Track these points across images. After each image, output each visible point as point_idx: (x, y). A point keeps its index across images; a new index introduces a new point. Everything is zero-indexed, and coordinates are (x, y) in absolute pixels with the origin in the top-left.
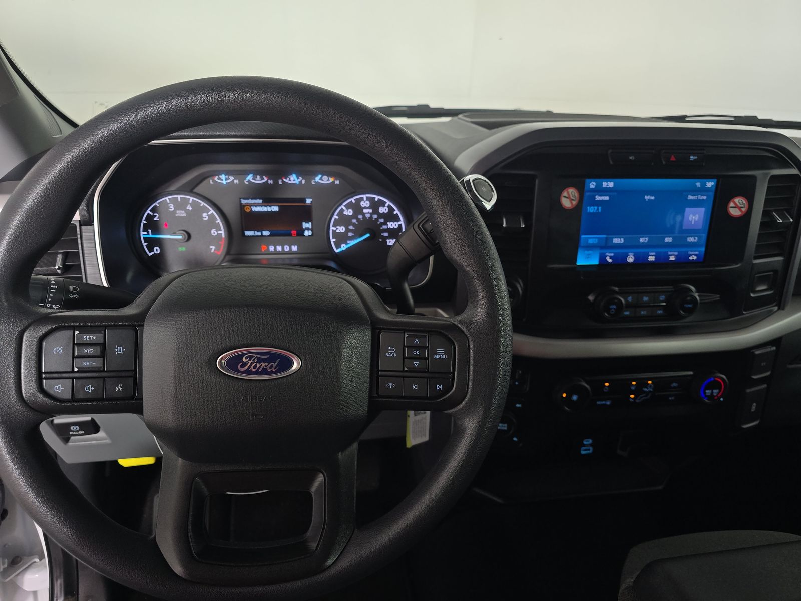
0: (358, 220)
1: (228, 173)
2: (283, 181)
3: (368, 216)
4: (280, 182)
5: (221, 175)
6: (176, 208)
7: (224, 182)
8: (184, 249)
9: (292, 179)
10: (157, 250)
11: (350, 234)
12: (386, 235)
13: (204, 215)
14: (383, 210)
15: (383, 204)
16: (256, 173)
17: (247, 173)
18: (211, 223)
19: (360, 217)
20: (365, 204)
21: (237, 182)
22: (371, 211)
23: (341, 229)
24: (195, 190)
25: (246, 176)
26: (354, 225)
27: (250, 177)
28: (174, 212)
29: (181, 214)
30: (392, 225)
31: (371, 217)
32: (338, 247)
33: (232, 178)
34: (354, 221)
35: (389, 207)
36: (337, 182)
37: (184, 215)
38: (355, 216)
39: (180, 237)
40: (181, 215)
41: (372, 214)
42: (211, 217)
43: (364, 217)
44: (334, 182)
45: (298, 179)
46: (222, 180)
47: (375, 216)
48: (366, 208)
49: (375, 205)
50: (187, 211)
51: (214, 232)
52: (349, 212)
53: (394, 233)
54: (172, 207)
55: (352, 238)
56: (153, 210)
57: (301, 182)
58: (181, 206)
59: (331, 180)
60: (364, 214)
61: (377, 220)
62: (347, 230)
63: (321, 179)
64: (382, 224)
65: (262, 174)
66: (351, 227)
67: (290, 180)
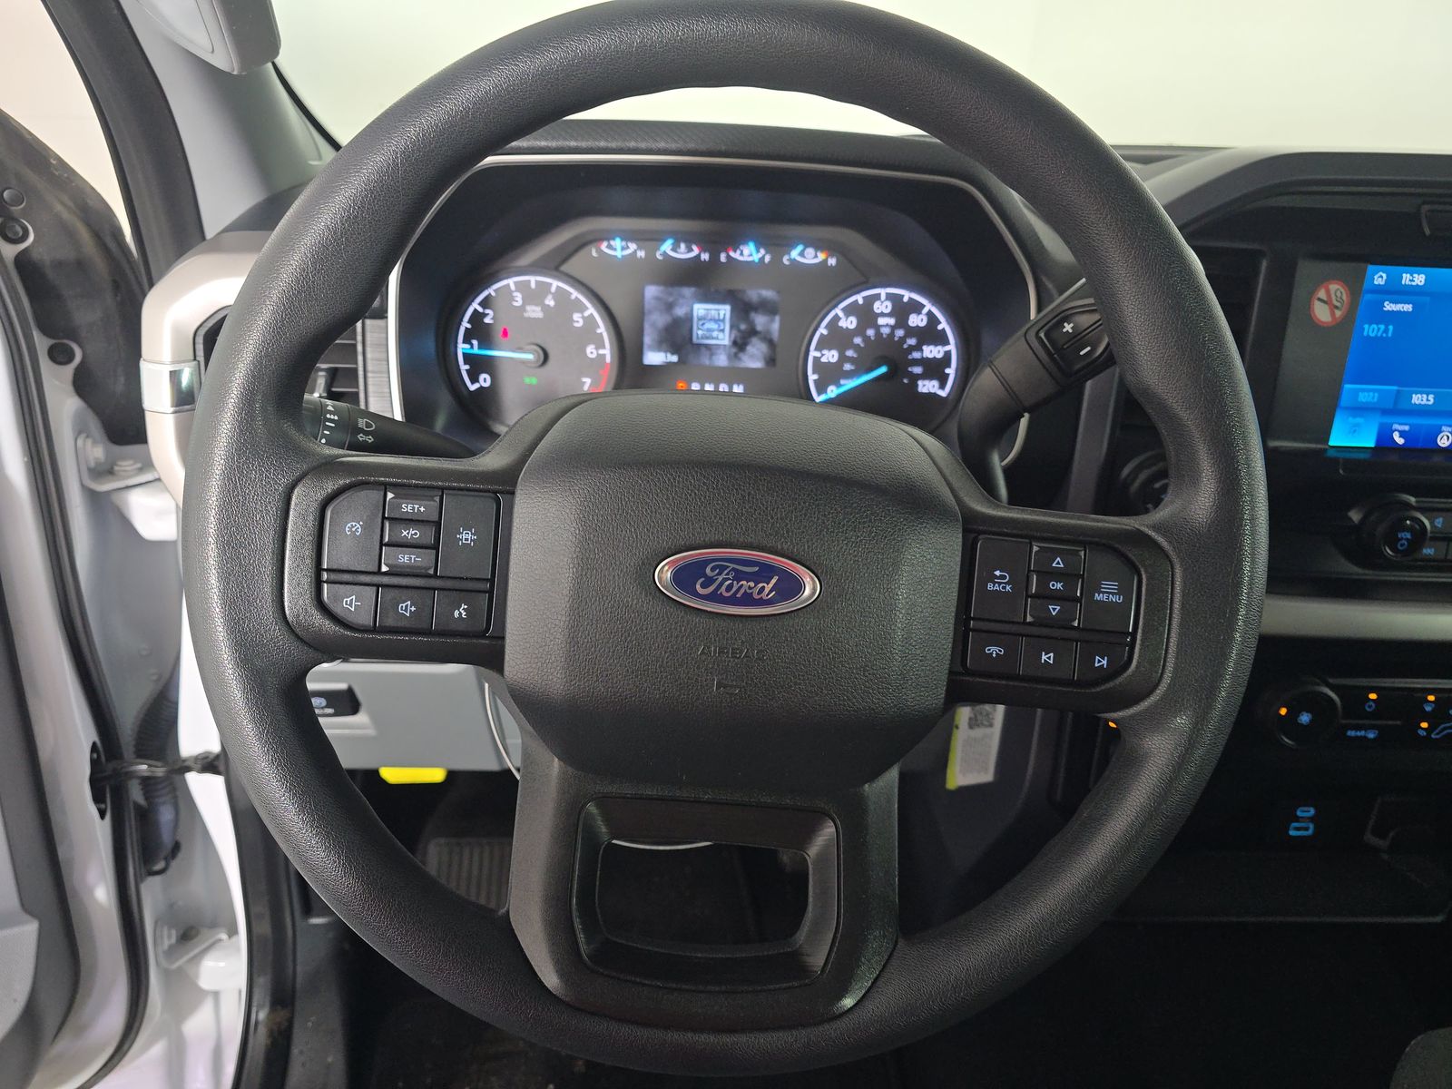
0: (866, 339)
1: (628, 236)
2: (729, 257)
3: (886, 331)
4: (723, 258)
5: (614, 239)
6: (526, 301)
7: (619, 254)
8: (534, 381)
9: (746, 252)
10: (485, 380)
11: (848, 367)
12: (918, 370)
13: (576, 316)
14: (916, 321)
15: (917, 308)
16: (679, 238)
17: (659, 238)
18: (589, 332)
19: (870, 332)
20: (882, 306)
21: (641, 254)
22: (892, 321)
23: (831, 356)
24: (564, 268)
25: (660, 243)
26: (856, 348)
27: (667, 246)
28: (522, 308)
29: (534, 312)
30: (932, 352)
31: (892, 334)
32: (821, 390)
33: (633, 246)
34: (858, 340)
35: (930, 314)
36: (832, 261)
37: (540, 315)
38: (860, 330)
39: (530, 357)
40: (533, 315)
41: (893, 328)
42: (590, 320)
43: (878, 334)
44: (825, 261)
45: (758, 251)
46: (615, 250)
47: (900, 333)
48: (883, 315)
49: (902, 311)
50: (545, 308)
51: (591, 351)
52: (849, 323)
53: (935, 369)
54: (518, 299)
55: (849, 375)
56: (483, 304)
57: (762, 259)
58: (533, 297)
59: (821, 256)
60: (877, 327)
61: (903, 340)
62: (843, 359)
63: (802, 254)
64: (912, 349)
65: (689, 239)
66: (850, 353)
67: (742, 254)
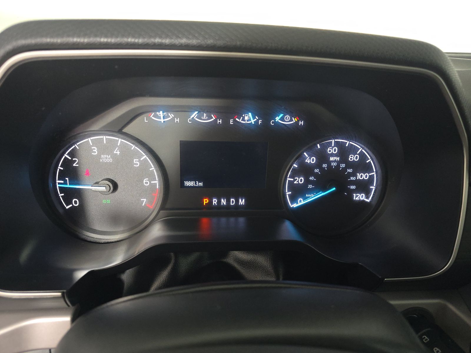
0: (322, 169)
1: (168, 109)
2: (235, 121)
3: (334, 164)
4: (231, 122)
5: (159, 112)
6: (101, 152)
7: (162, 120)
8: (109, 201)
9: (246, 118)
10: (76, 202)
11: (310, 186)
12: (353, 187)
13: (136, 161)
14: (353, 158)
15: (354, 150)
16: (201, 110)
17: (190, 109)
18: (143, 171)
19: (325, 166)
20: (332, 150)
21: (177, 120)
22: (338, 159)
23: (300, 180)
24: (125, 130)
25: (189, 113)
26: (315, 175)
27: (195, 115)
28: (99, 155)
29: (106, 159)
30: (362, 176)
31: (338, 166)
32: (294, 199)
33: (171, 116)
34: (317, 171)
35: (361, 154)
36: (301, 123)
37: (111, 160)
38: (318, 165)
39: (103, 189)
40: (106, 161)
41: (339, 163)
42: (144, 163)
43: (329, 166)
44: (297, 123)
45: (254, 118)
46: (160, 118)
47: (343, 165)
48: (332, 155)
49: (344, 152)
50: (114, 156)
51: (146, 182)
52: (310, 160)
53: (363, 187)
54: (95, 151)
55: (310, 191)
56: (72, 154)
57: (257, 122)
58: (105, 149)
59: (295, 120)
60: (329, 163)
61: (345, 169)
62: (307, 182)
63: (282, 119)
64: (350, 175)
65: (209, 110)
66: (312, 178)
67: (243, 120)
